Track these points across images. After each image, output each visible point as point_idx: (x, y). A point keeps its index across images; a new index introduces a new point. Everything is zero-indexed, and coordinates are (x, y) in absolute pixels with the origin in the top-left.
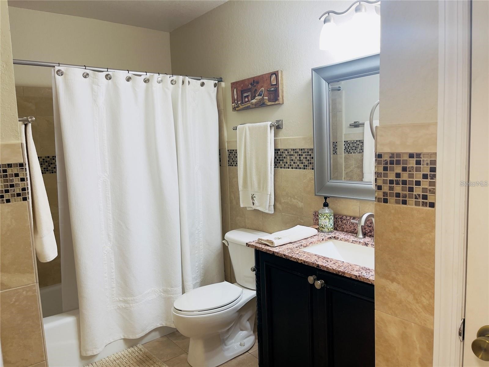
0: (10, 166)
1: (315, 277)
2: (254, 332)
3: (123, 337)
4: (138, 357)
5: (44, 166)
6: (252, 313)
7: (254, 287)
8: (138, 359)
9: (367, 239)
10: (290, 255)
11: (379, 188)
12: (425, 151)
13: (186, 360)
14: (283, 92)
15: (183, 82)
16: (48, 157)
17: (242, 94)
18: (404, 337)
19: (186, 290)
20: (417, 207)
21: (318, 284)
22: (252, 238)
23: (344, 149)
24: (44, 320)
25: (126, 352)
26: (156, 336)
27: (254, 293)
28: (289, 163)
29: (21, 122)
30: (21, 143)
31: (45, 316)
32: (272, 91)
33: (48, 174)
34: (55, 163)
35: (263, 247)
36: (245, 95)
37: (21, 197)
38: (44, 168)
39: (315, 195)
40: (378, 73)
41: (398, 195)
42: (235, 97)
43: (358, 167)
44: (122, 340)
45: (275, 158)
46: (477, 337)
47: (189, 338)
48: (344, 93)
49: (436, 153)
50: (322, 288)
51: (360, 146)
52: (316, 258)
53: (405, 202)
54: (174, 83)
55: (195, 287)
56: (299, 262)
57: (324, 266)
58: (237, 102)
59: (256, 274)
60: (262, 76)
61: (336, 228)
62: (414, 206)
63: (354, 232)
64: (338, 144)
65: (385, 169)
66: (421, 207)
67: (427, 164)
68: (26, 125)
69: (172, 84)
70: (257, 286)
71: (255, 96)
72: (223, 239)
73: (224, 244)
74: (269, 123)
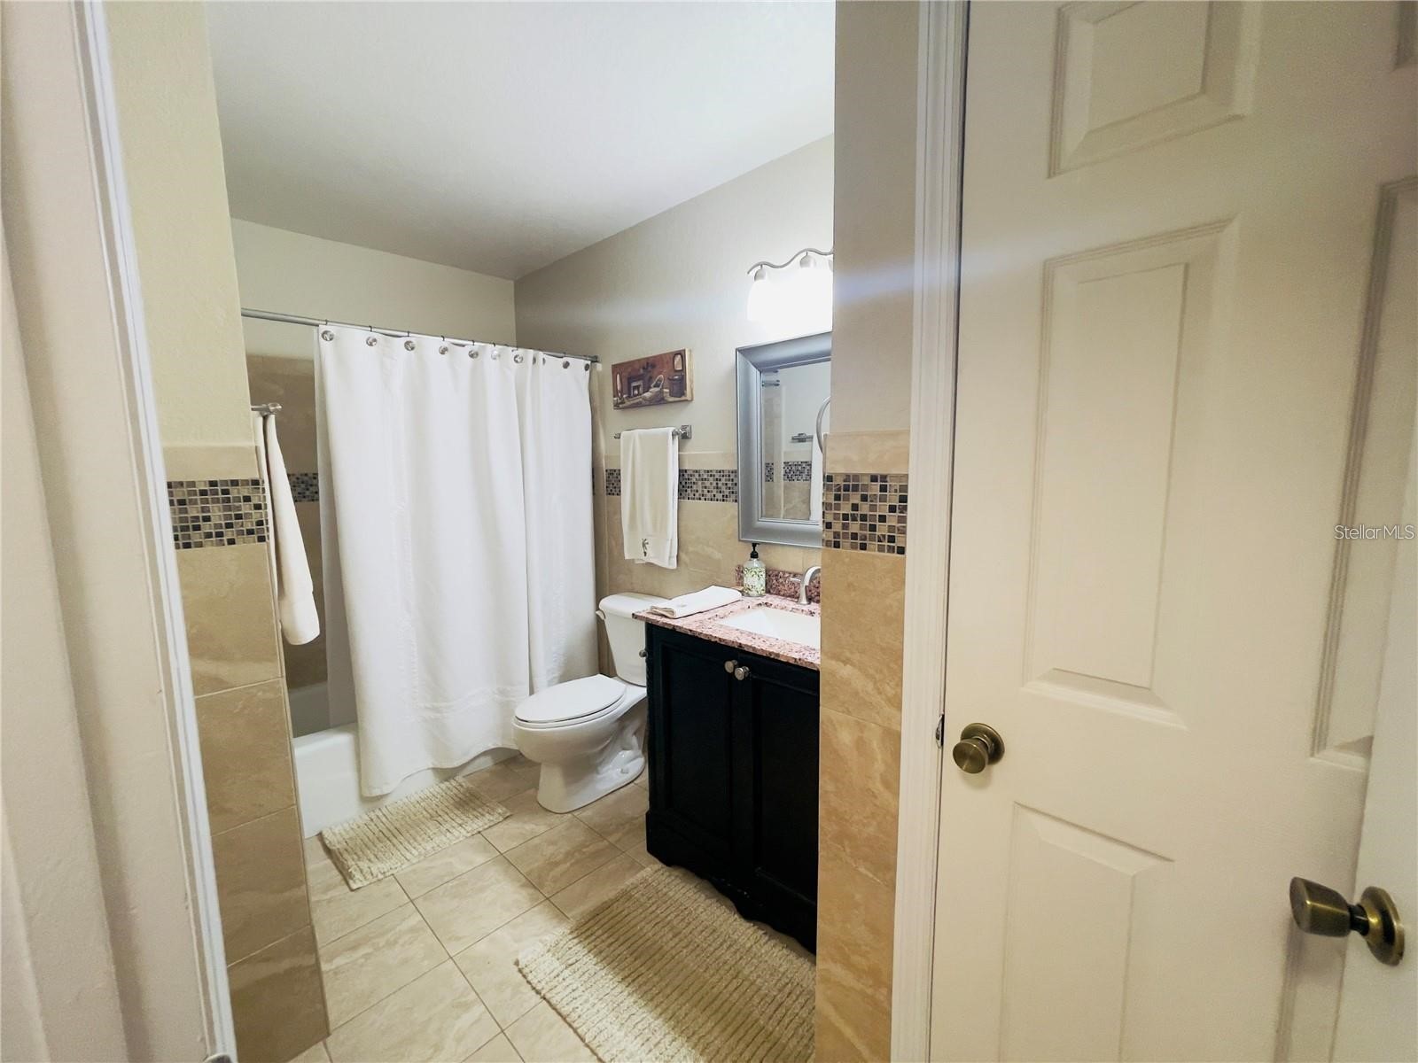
0: (235, 483)
1: (736, 663)
2: (643, 752)
3: (431, 766)
4: (456, 796)
5: (299, 490)
6: (640, 722)
7: (644, 682)
8: (458, 800)
9: (814, 606)
10: (699, 630)
11: (828, 526)
12: (894, 471)
13: (536, 797)
14: (692, 382)
15: (534, 360)
16: (306, 475)
17: (629, 384)
18: (861, 744)
19: (535, 690)
20: (882, 554)
21: (741, 672)
22: (642, 606)
23: (783, 473)
24: (295, 741)
25: (438, 789)
26: (487, 763)
27: (642, 693)
28: (700, 492)
29: (256, 412)
30: (256, 447)
31: (296, 735)
32: (676, 379)
33: (305, 504)
34: (317, 485)
35: (658, 618)
36: (634, 384)
37: (255, 536)
38: (299, 493)
39: (740, 540)
40: (829, 360)
41: (854, 536)
42: (619, 388)
43: (804, 502)
44: (430, 772)
45: (680, 483)
46: (962, 739)
47: (540, 764)
48: (784, 389)
49: (907, 475)
50: (746, 679)
51: (806, 471)
52: (739, 634)
53: (863, 547)
54: (519, 360)
55: (550, 684)
56: (713, 640)
57: (747, 646)
58: (622, 396)
59: (647, 661)
60: (660, 358)
61: (769, 589)
62: (877, 553)
63: (794, 596)
64: (774, 466)
65: (837, 498)
66: (886, 554)
67: (896, 491)
68: (265, 418)
69: (517, 362)
70: (648, 680)
71: (650, 387)
72: (598, 609)
73: (598, 616)
74: (671, 429)
